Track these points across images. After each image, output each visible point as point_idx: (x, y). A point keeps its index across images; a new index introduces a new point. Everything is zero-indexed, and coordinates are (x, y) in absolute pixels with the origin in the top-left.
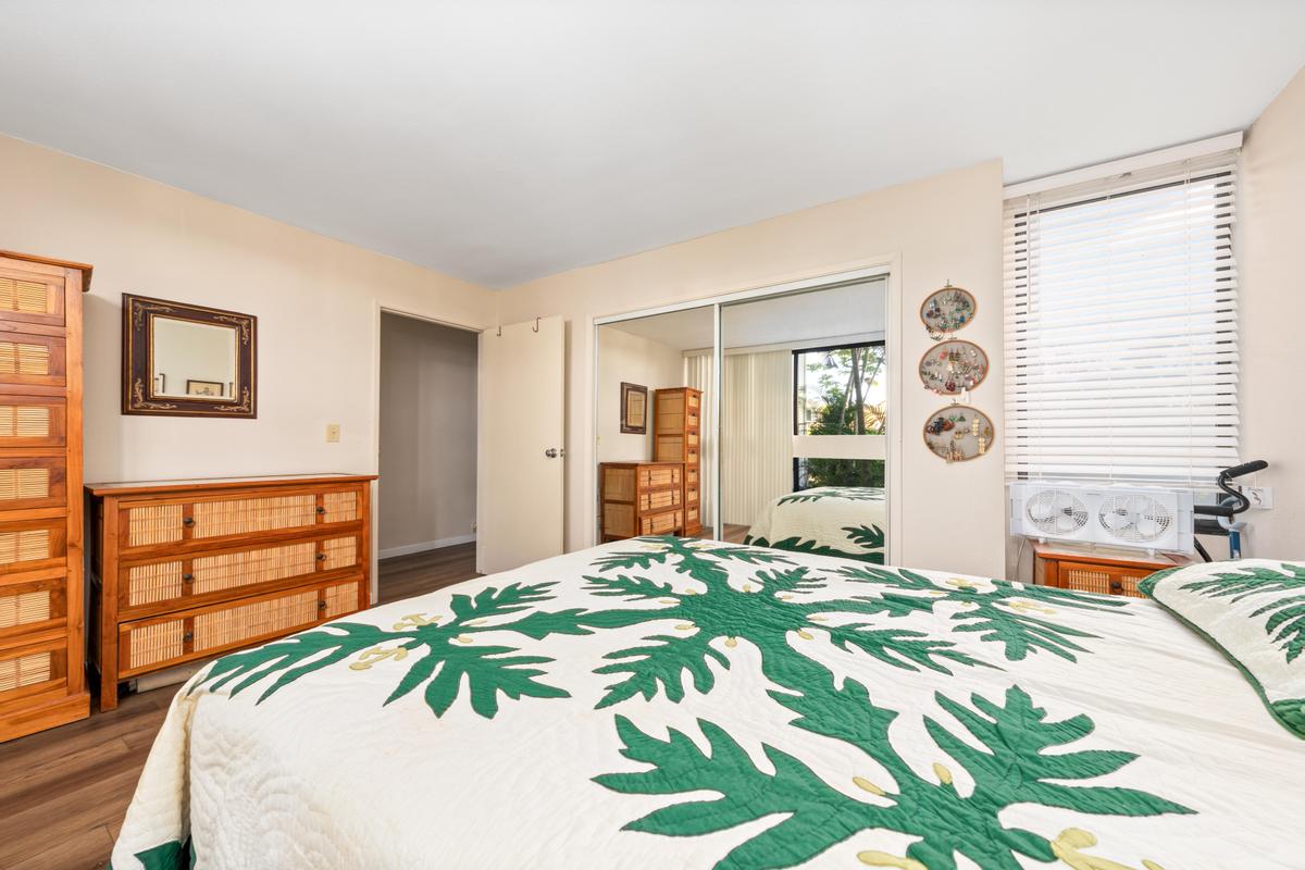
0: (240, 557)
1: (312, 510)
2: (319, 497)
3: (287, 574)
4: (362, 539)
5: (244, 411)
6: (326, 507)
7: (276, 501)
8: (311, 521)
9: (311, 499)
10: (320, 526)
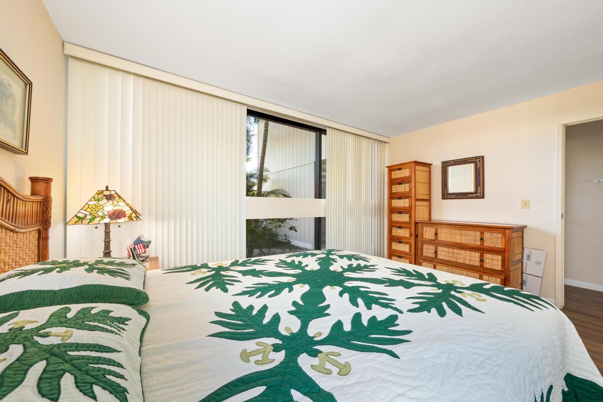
0: (451, 250)
1: (478, 238)
2: (482, 233)
3: (467, 262)
4: (505, 258)
5: (478, 196)
6: (485, 239)
7: (463, 232)
8: (478, 243)
9: (478, 234)
10: (482, 247)
